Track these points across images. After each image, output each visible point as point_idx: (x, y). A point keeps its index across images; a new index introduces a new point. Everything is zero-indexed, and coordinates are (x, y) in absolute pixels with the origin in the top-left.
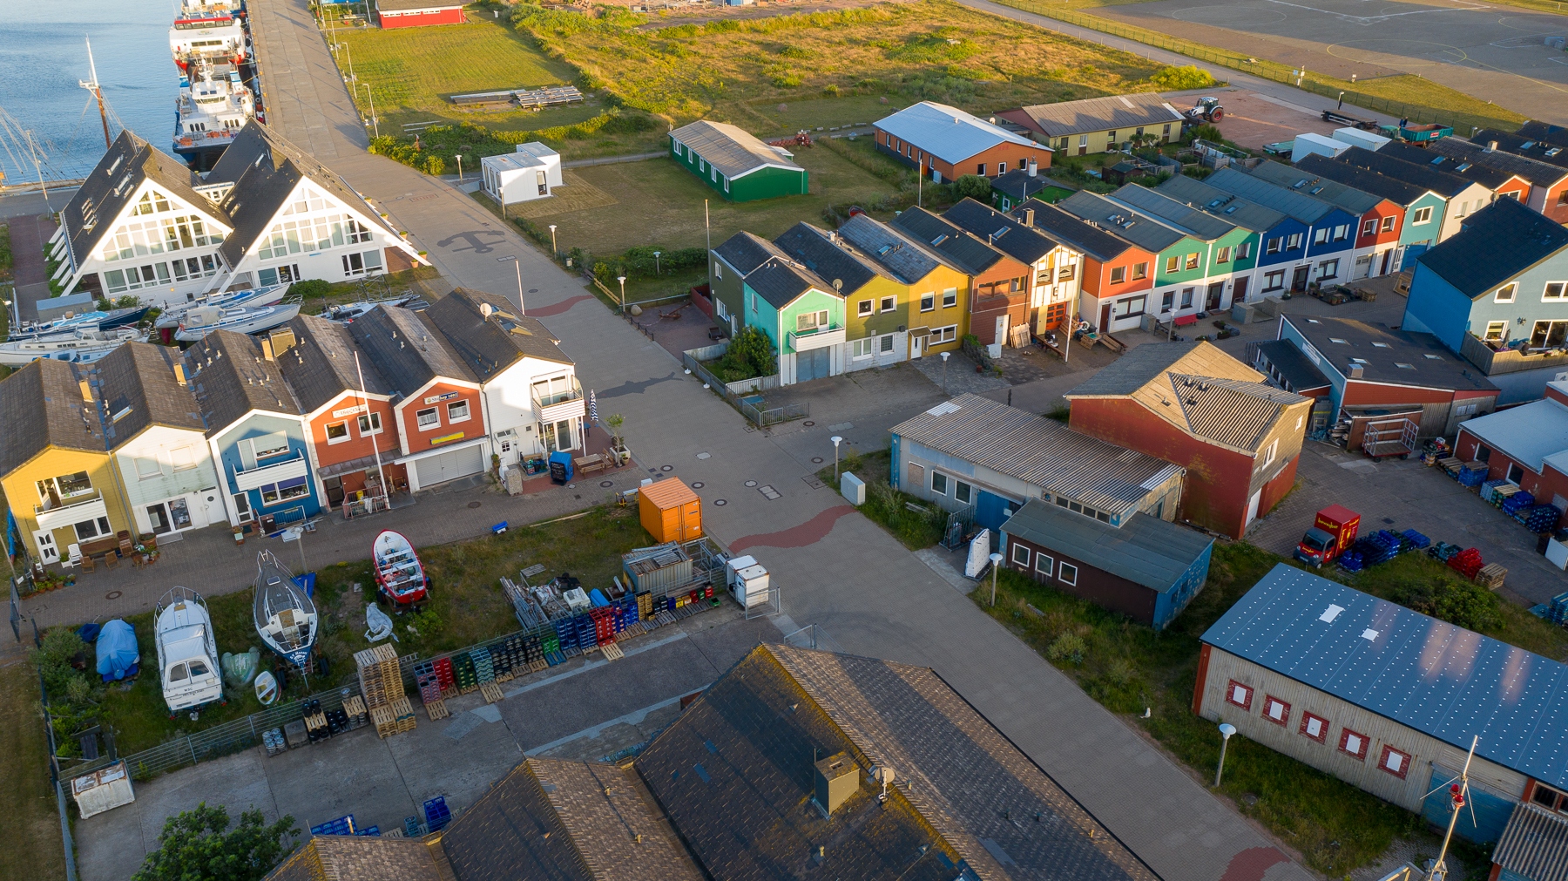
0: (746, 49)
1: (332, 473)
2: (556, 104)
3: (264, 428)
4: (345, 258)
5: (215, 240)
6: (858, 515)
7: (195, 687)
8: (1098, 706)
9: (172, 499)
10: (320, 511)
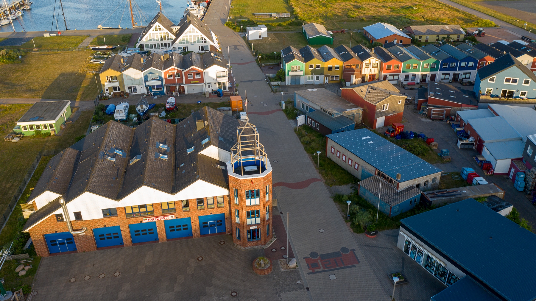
0: (349, 7)
1: (167, 85)
2: (282, 18)
3: (153, 72)
4: (199, 46)
5: (171, 39)
6: (282, 111)
7: (120, 116)
8: (305, 151)
9: (133, 86)
10: (164, 94)
